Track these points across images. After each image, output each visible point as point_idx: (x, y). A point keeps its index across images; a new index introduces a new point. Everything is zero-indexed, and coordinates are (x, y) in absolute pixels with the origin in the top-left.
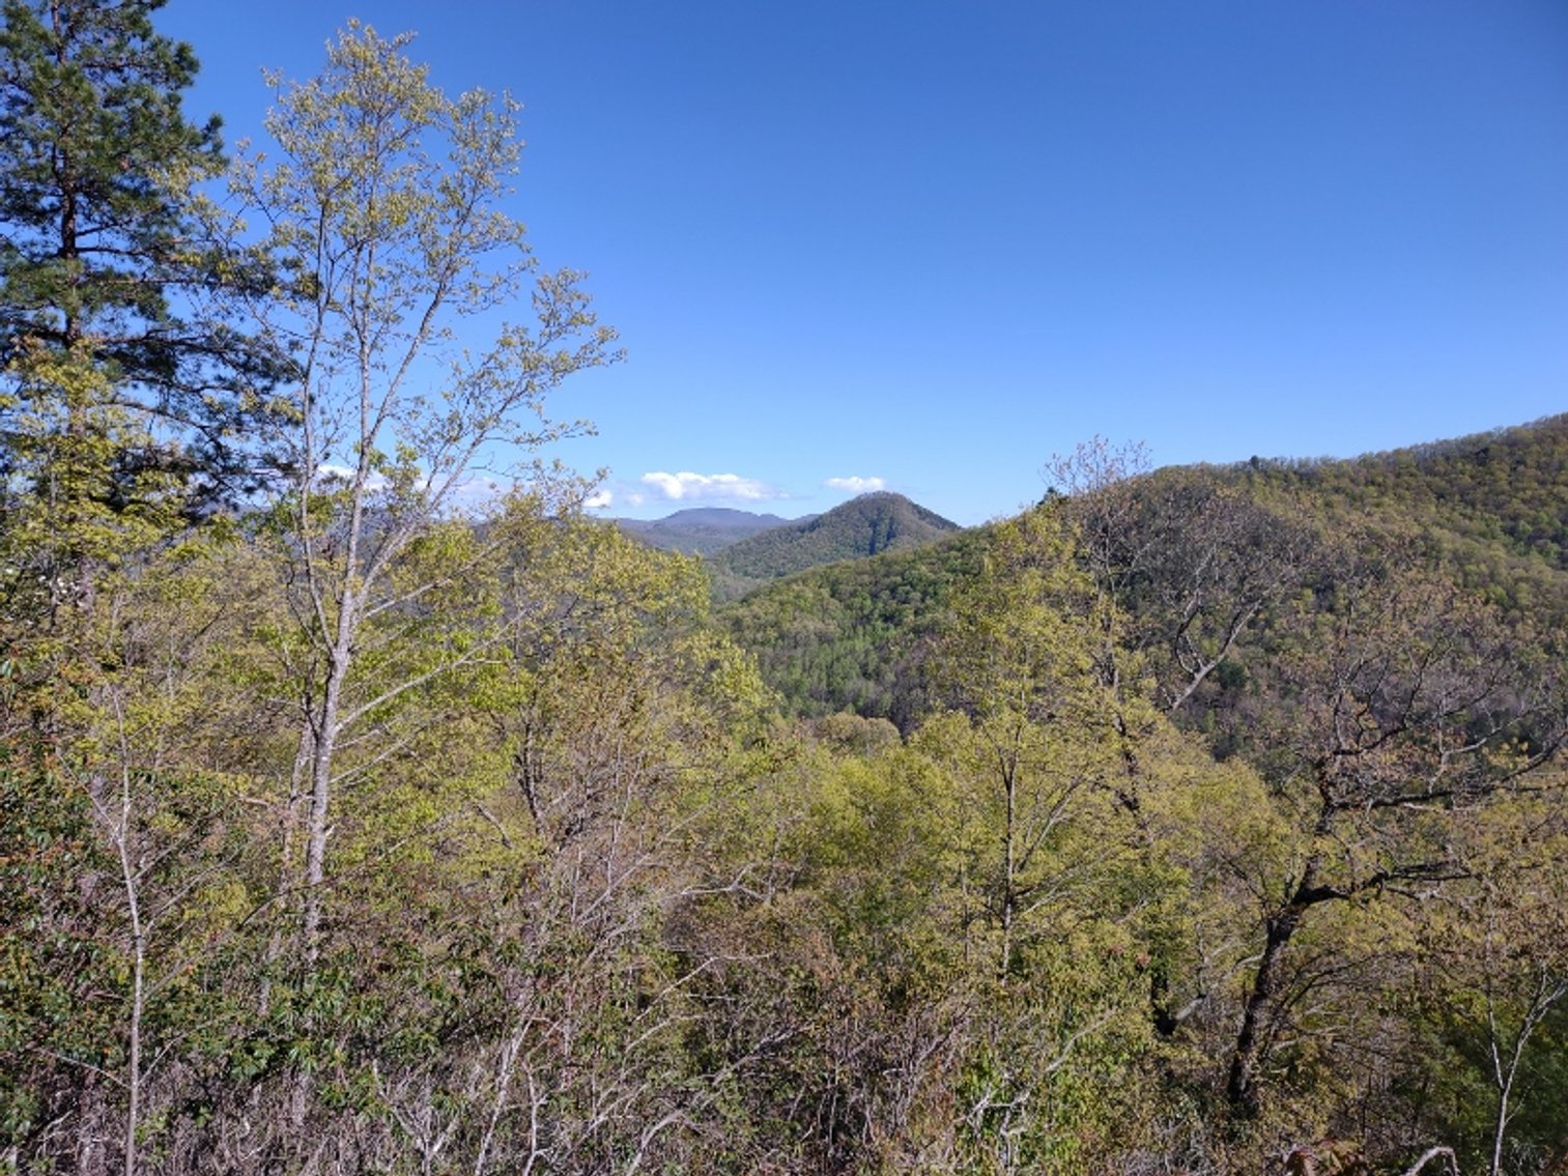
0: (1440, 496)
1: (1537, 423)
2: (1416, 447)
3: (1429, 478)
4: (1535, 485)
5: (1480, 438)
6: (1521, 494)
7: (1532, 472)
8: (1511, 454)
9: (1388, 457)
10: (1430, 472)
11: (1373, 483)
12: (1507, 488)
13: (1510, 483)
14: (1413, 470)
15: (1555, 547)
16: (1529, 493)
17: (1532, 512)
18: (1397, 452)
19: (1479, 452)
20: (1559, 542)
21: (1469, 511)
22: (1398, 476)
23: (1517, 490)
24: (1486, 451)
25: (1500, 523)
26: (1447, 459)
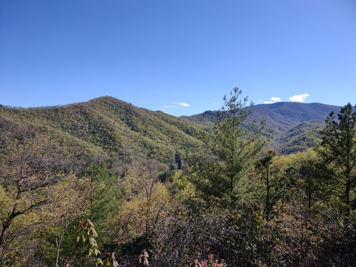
0: (48, 118)
1: (67, 105)
2: (42, 107)
3: (45, 114)
4: (67, 118)
5: (55, 107)
6: (64, 119)
7: (66, 115)
8: (62, 111)
9: (36, 108)
10: (45, 113)
11: (32, 114)
12: (61, 118)
13: (62, 117)
14: (41, 112)
15: (70, 130)
16: (66, 119)
17: (66, 123)
18: (38, 108)
19: (56, 110)
20: (71, 130)
21: (53, 122)
22: (38, 113)
23: (63, 118)
24: (57, 109)
25: (60, 125)
26: (49, 110)
